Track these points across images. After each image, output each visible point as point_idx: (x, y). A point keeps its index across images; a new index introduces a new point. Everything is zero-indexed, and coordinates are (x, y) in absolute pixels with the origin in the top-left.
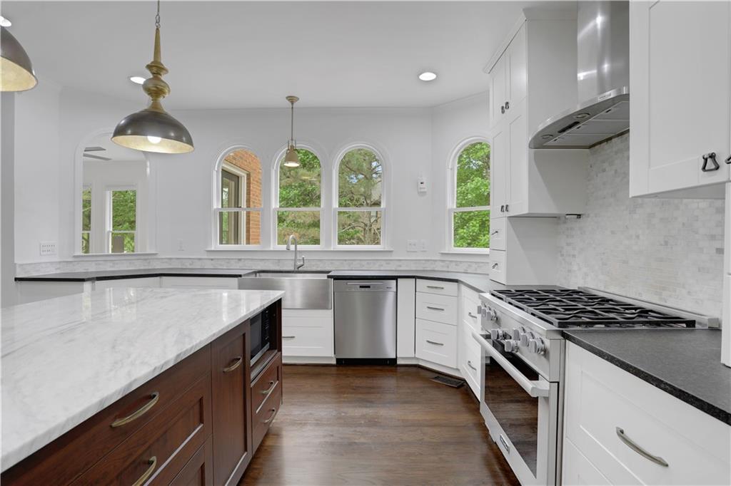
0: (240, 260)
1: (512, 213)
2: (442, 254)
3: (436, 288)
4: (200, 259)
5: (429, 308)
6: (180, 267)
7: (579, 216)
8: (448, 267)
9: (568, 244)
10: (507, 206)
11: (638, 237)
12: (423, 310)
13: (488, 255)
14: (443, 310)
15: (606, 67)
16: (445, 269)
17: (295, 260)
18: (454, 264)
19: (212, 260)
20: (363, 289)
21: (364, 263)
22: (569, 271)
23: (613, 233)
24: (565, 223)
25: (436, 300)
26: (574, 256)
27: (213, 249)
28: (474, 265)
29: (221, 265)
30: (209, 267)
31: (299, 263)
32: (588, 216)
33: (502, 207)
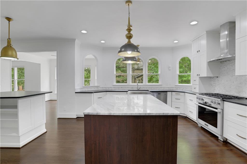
0: (122, 87)
1: (201, 76)
2: (175, 85)
3: (178, 94)
4: (111, 87)
5: (176, 99)
6: (105, 89)
7: (217, 77)
8: (177, 89)
9: (214, 83)
10: (199, 75)
11: (233, 82)
12: (174, 100)
13: (191, 86)
14: (180, 99)
15: (228, 39)
16: (176, 89)
17: (138, 87)
18: (179, 88)
19: (114, 87)
20: (159, 95)
21: (155, 88)
22: (214, 89)
23: (227, 81)
24: (213, 78)
25: (178, 97)
26: (216, 86)
27: (114, 85)
28: (185, 88)
29: (117, 89)
30: (113, 89)
31: (139, 88)
32: (220, 77)
33: (197, 75)
